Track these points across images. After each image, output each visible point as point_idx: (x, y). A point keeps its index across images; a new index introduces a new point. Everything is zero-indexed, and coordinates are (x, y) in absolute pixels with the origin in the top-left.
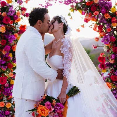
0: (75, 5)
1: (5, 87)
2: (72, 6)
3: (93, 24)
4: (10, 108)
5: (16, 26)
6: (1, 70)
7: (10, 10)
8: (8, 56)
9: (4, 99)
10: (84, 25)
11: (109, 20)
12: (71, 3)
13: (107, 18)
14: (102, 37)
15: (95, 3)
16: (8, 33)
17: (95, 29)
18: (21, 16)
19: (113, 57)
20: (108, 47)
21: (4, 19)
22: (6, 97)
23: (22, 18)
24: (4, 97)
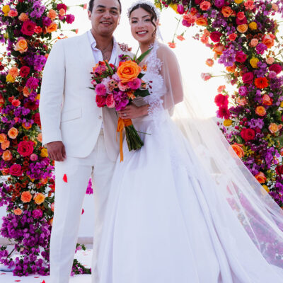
3: (201, 31)
4: (42, 204)
5: (49, 42)
6: (22, 128)
7: (34, 5)
8: (35, 100)
9: (29, 187)
10: (183, 35)
11: (231, 20)
13: (228, 16)
17: (204, 41)
18: (57, 22)
21: (24, 27)
22: (34, 183)
23: (59, 27)
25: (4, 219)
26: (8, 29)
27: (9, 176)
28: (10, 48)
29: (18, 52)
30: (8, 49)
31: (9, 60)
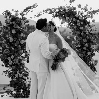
0: (55, 14)
2: (53, 15)
12: (53, 13)
14: (72, 32)
15: (67, 12)
16: (17, 33)
19: (79, 43)
20: (76, 37)
24: (18, 71)
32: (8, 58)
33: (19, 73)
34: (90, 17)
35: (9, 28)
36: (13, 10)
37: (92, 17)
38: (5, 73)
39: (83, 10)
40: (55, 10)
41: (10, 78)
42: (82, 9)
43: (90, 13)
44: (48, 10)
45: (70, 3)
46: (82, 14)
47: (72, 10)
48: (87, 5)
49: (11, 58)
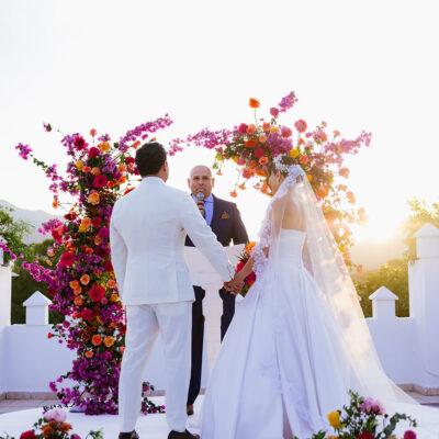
0: (224, 147)
1: (101, 306)
2: (220, 150)
3: (261, 181)
4: (111, 347)
5: (117, 192)
6: (93, 274)
7: (106, 162)
8: (106, 248)
9: (99, 331)
10: (243, 184)
12: (217, 143)
15: (261, 143)
17: (264, 191)
18: (125, 173)
21: (96, 180)
22: (104, 326)
23: (127, 177)
24: (100, 327)
25: (75, 362)
26: (80, 181)
27: (79, 320)
28: (83, 200)
29: (90, 204)
30: (81, 200)
31: (80, 210)
32: (71, 283)
33: (105, 333)
34: (333, 161)
35: (79, 187)
36: (93, 133)
37: (339, 160)
38: (58, 333)
39: (311, 139)
40: (225, 135)
41: (76, 350)
42: (308, 135)
43: (333, 147)
44: (204, 134)
45: (272, 117)
46: (307, 149)
47: (277, 135)
48: (324, 124)
49: (81, 285)
